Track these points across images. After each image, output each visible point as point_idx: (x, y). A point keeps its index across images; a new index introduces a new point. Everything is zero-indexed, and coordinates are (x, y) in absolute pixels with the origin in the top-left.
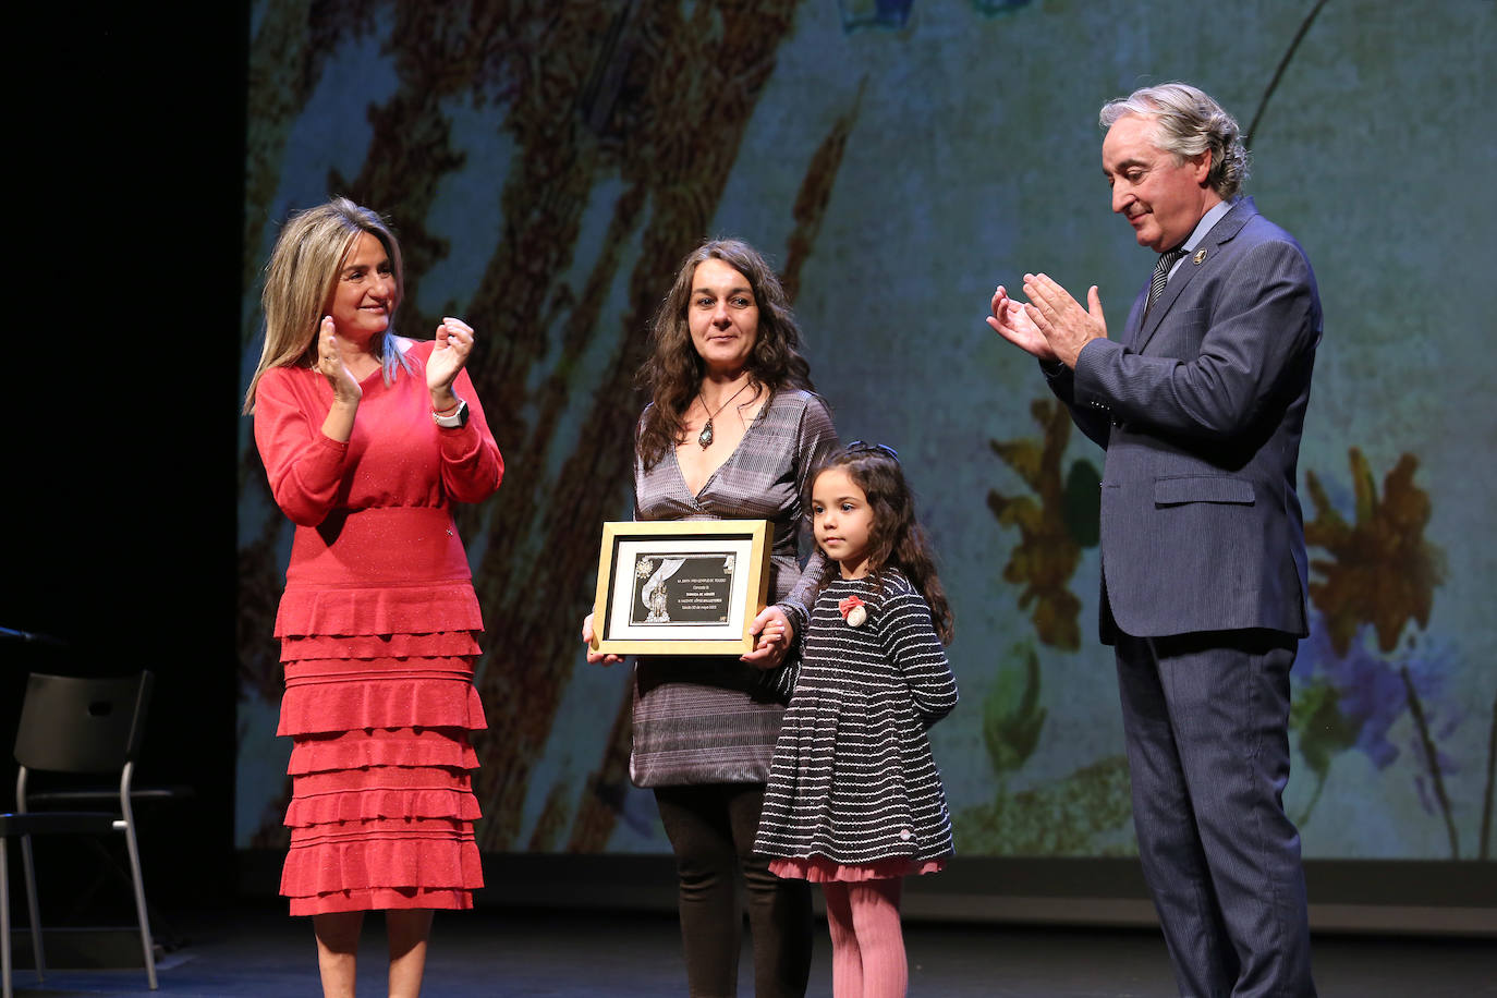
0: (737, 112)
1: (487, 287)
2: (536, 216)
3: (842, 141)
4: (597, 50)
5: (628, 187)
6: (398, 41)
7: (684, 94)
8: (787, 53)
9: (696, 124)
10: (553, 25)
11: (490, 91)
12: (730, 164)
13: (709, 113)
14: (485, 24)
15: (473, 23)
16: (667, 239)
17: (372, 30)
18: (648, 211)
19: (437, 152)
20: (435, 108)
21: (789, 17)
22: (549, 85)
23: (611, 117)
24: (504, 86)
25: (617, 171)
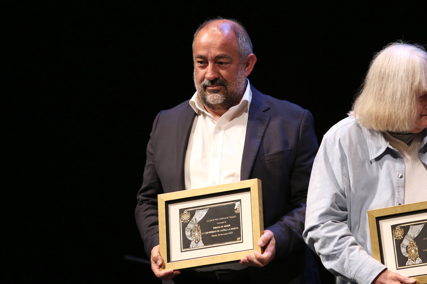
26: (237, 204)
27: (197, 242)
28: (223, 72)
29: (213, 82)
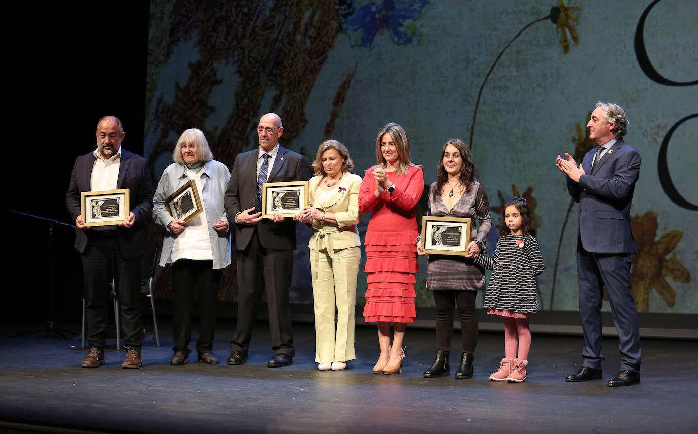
0: (315, 71)
1: (229, 122)
2: (246, 100)
3: (349, 82)
4: (268, 49)
5: (278, 93)
6: (199, 43)
7: (297, 65)
8: (331, 53)
9: (300, 74)
10: (252, 41)
11: (230, 60)
12: (312, 87)
13: (305, 71)
14: (230, 39)
15: (226, 39)
16: (290, 110)
17: (191, 38)
18: (284, 100)
19: (213, 78)
20: (212, 65)
21: (332, 42)
22: (251, 59)
23: (272, 70)
24: (236, 59)
25: (273, 88)
26: (118, 199)
27: (99, 215)
28: (113, 140)
29: (108, 144)
